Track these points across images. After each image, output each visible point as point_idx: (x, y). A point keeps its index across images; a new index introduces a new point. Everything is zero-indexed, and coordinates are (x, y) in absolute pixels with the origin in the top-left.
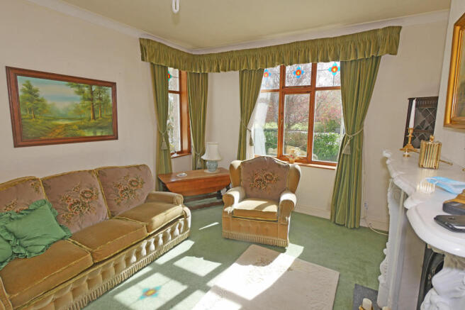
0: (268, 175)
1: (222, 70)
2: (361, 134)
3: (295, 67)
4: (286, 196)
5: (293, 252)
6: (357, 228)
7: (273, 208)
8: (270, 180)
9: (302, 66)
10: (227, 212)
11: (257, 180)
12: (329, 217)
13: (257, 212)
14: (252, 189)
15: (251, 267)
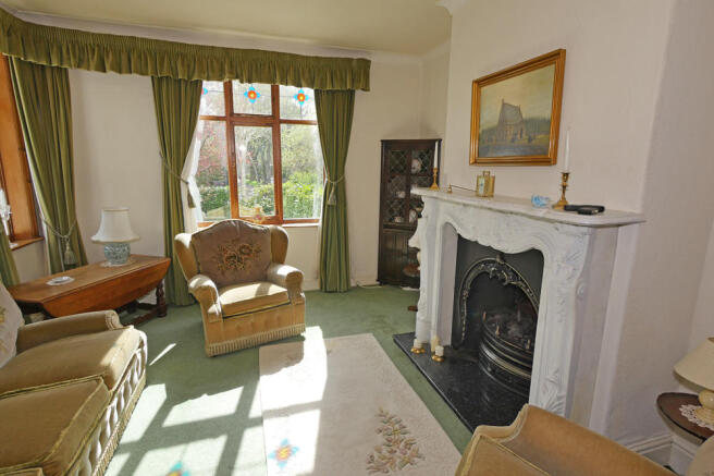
0: (244, 247)
1: (113, 69)
2: (343, 181)
3: (247, 86)
4: (284, 270)
5: (314, 337)
6: (349, 290)
7: (274, 289)
8: (248, 254)
9: (256, 86)
10: (214, 314)
11: (228, 258)
12: (318, 288)
13: (261, 298)
14: (223, 273)
15: (285, 371)
